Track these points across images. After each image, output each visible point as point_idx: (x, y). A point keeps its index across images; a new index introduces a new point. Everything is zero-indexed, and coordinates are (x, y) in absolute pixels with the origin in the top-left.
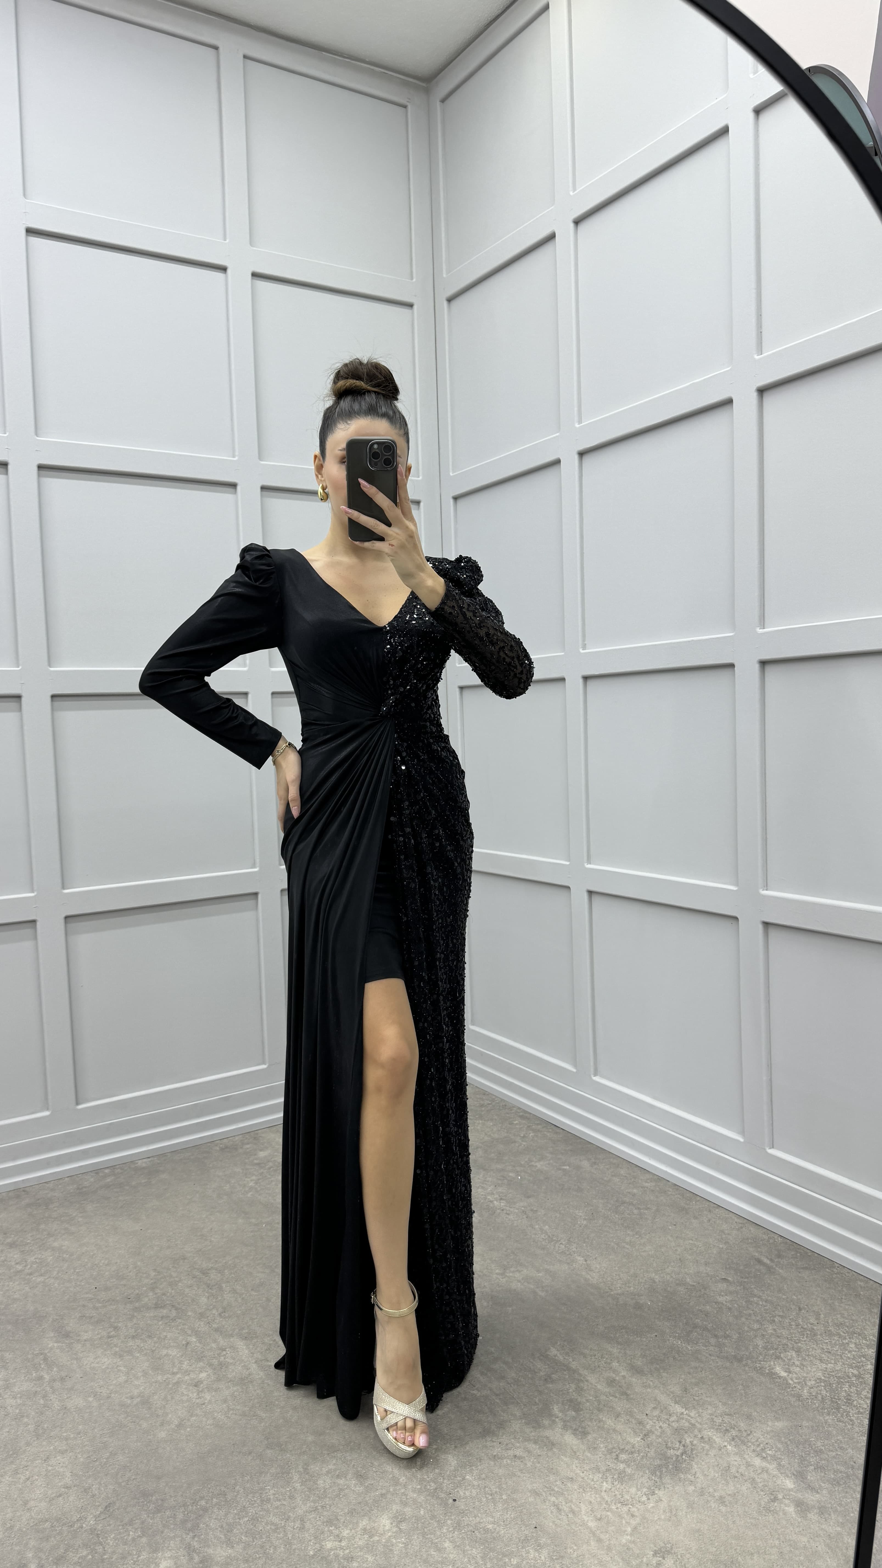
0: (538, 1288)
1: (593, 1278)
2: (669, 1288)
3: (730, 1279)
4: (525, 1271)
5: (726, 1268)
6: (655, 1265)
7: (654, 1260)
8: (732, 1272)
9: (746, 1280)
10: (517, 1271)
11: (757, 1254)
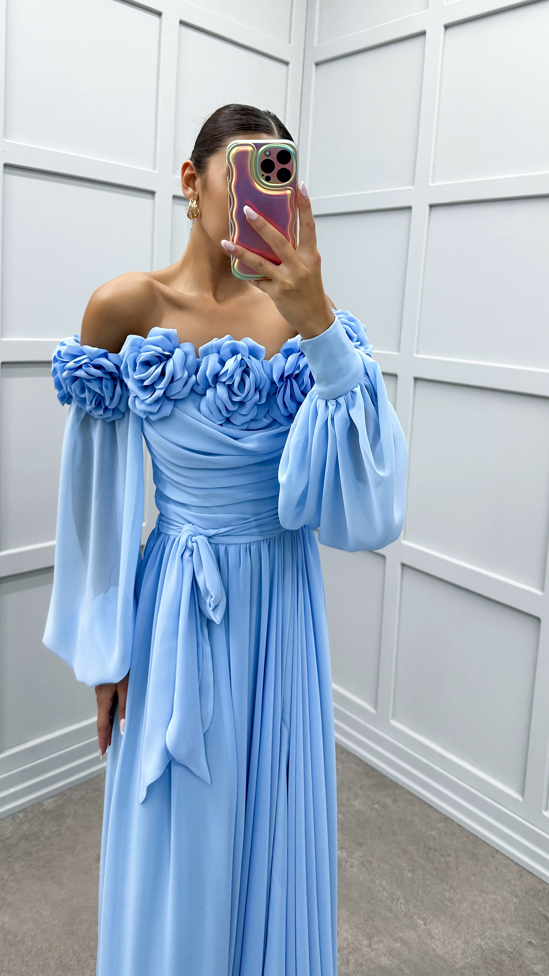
0: (401, 963)
1: (438, 947)
2: (496, 959)
3: (533, 942)
4: (385, 940)
5: (526, 927)
6: (476, 927)
7: (474, 921)
8: (533, 933)
9: (545, 943)
10: (380, 940)
11: (542, 909)
